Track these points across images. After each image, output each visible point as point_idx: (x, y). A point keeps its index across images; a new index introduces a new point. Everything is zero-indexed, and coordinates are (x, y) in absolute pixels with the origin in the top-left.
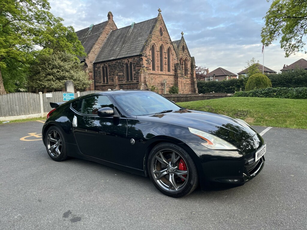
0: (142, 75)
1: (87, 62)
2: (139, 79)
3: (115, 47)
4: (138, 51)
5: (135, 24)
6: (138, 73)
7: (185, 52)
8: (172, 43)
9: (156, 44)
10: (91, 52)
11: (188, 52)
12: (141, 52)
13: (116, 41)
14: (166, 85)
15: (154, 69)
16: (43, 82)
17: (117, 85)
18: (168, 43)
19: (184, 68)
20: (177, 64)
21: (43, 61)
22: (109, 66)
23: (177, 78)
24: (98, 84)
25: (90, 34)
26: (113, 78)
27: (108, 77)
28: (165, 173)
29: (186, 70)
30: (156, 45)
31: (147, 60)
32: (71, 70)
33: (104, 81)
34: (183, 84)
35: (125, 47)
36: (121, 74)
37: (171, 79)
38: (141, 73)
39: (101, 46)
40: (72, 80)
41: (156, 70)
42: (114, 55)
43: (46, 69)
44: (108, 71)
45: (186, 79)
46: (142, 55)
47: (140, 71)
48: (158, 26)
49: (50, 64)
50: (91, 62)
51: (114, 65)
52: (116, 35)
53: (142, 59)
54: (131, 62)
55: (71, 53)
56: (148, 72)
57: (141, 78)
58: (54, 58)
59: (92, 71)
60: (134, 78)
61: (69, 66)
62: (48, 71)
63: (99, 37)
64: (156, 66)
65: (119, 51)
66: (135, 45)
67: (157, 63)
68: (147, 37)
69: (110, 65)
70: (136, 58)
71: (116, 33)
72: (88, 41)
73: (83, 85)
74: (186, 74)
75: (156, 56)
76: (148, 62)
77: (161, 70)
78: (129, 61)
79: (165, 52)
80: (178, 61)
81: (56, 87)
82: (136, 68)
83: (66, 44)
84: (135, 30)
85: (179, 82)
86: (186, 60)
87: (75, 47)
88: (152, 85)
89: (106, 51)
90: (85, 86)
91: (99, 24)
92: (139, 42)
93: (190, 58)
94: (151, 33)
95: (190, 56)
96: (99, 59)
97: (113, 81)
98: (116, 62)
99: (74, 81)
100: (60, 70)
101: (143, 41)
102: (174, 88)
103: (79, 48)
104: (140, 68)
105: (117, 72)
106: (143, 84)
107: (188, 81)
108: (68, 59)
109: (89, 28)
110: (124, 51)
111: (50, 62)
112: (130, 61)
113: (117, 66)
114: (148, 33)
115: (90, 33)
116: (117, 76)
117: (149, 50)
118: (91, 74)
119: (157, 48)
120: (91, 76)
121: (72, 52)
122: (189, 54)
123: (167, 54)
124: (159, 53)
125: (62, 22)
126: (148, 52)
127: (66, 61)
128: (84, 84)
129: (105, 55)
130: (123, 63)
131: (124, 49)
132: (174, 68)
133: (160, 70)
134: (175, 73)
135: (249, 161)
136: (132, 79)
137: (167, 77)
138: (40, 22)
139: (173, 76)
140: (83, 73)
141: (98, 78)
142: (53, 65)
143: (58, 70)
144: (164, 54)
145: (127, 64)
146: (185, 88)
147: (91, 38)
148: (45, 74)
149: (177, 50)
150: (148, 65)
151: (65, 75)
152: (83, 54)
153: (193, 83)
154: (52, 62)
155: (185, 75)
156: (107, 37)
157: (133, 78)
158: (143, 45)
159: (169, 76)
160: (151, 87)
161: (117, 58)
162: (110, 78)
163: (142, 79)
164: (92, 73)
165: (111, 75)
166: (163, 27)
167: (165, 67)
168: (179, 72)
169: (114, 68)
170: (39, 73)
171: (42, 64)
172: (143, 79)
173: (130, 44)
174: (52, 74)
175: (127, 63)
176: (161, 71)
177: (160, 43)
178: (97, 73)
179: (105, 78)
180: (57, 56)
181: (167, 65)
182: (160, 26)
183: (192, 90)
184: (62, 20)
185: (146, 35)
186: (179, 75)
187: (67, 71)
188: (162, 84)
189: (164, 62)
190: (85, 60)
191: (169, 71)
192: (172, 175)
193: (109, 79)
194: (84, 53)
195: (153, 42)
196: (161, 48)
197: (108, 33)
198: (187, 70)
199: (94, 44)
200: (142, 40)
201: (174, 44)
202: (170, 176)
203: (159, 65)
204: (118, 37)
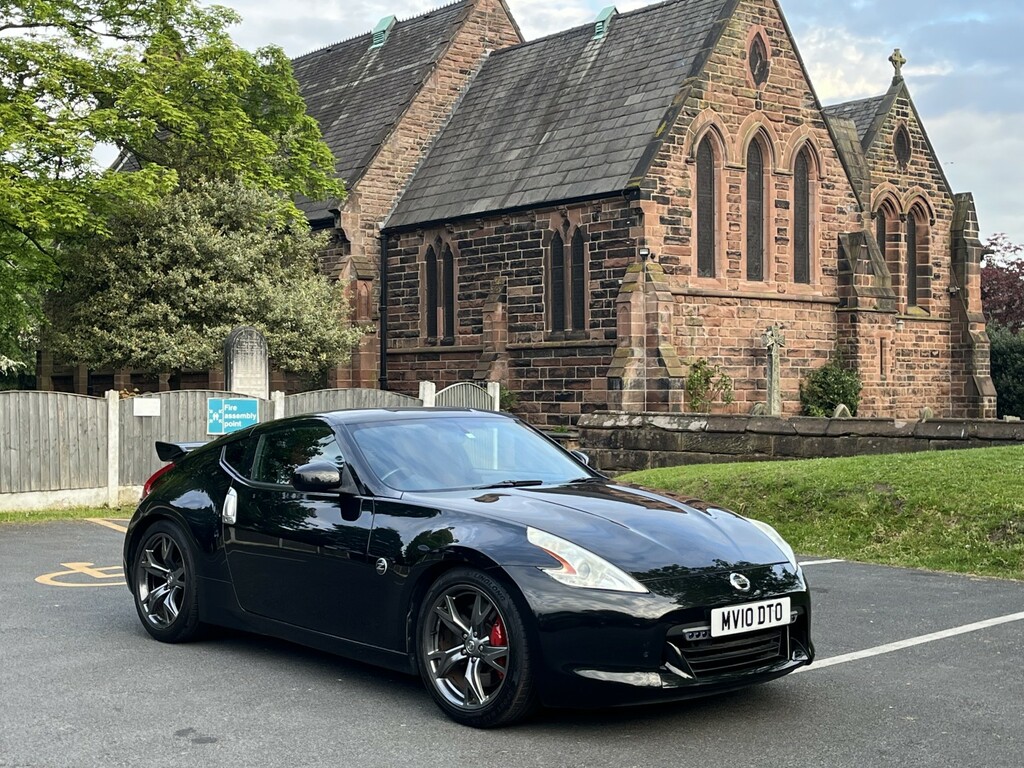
0: (638, 302)
1: (349, 223)
2: (620, 323)
3: (502, 146)
4: (620, 168)
5: (617, 16)
6: (612, 289)
7: (912, 168)
8: (823, 117)
9: (724, 128)
10: (372, 172)
11: (935, 164)
12: (634, 174)
13: (507, 112)
14: (783, 361)
15: (706, 266)
16: (119, 334)
17: (499, 349)
18: (797, 122)
19: (903, 257)
20: (857, 238)
21: (127, 225)
22: (461, 245)
23: (854, 320)
24: (399, 346)
25: (372, 71)
26: (480, 313)
27: (457, 310)
28: (458, 657)
29: (919, 272)
30: (727, 136)
31: (666, 216)
32: (260, 271)
33: (432, 331)
34: (888, 357)
35: (551, 147)
36: (527, 291)
37: (816, 323)
38: (627, 289)
39: (428, 137)
40: (263, 326)
41: (722, 274)
42: (494, 190)
43: (138, 268)
44: (456, 275)
45: (915, 326)
46: (637, 189)
47: (628, 277)
48: (738, 28)
49: (158, 242)
50: (371, 227)
51: (491, 241)
52: (511, 74)
53: (640, 213)
54: (578, 230)
55: (265, 183)
56: (674, 284)
57: (628, 318)
58: (179, 210)
59: (372, 273)
60: (594, 315)
61: (252, 252)
62: (146, 277)
63: (419, 86)
64: (722, 247)
65: (519, 164)
66: (611, 135)
67: (731, 235)
68: (673, 90)
69: (469, 244)
70: (606, 209)
71: (511, 66)
72: (359, 109)
73: (315, 352)
74: (918, 292)
75: (725, 191)
76: (676, 231)
77: (755, 272)
78: (567, 224)
79: (780, 169)
80: (859, 218)
81: (179, 361)
82: (608, 262)
83: (241, 137)
84: (616, 53)
85: (863, 344)
86: (918, 211)
87: (290, 153)
88: (693, 359)
89: (454, 167)
90: (324, 356)
91: (426, 17)
92: (632, 119)
93: (949, 202)
94: (696, 67)
95: (944, 187)
96: (413, 206)
97: (480, 331)
98: (500, 225)
99: (272, 331)
100: (207, 276)
101: (650, 115)
102: (832, 379)
103: (306, 159)
104: (625, 260)
105: (498, 281)
106: (639, 352)
107: (931, 339)
108: (249, 218)
109: (369, 38)
110: (547, 169)
111: (162, 233)
112: (573, 224)
113: (504, 248)
114: (684, 66)
115: (376, 64)
116: (503, 300)
117: (682, 163)
118: (363, 289)
119: (733, 152)
120: (363, 301)
121: (269, 177)
122: (940, 178)
123: (791, 183)
124: (743, 177)
125: (229, 29)
126: (678, 175)
127: (235, 226)
128: (323, 346)
129: (448, 187)
130: (538, 235)
131: (547, 158)
132: (833, 262)
133: (744, 274)
134: (843, 292)
135: (685, 631)
136: (579, 324)
137: (790, 311)
138: (125, 31)
139: (829, 307)
140: (319, 285)
141: (401, 310)
142: (174, 249)
143: (197, 273)
144: (773, 181)
145: (557, 241)
146: (911, 378)
147: (378, 91)
148: (131, 294)
149: (861, 158)
150: (675, 245)
151: (230, 299)
152: (327, 185)
153: (961, 350)
154: (170, 230)
155: (912, 302)
156: (464, 87)
157: (588, 319)
158: (646, 139)
159: (800, 308)
160: (685, 371)
161: (509, 204)
162: (466, 313)
163: (637, 326)
164: (370, 284)
165: (469, 297)
166: (769, 33)
167: (780, 255)
168: (865, 282)
169: (487, 259)
170: (105, 286)
171: (122, 244)
172: (643, 323)
173: (579, 131)
174: (166, 293)
175: (558, 233)
176: (750, 277)
177: (750, 124)
178: (399, 286)
179: (441, 311)
180: (194, 203)
181: (790, 246)
182: (755, 29)
183: (958, 391)
184: (230, 18)
185: (673, 80)
186: (867, 303)
187: (241, 280)
188: (758, 355)
189: (774, 229)
190: (337, 213)
191: (802, 274)
192: (473, 662)
193: (457, 321)
194: (332, 183)
195: (706, 117)
196: (758, 148)
197: (466, 67)
198: (927, 271)
199: (392, 126)
200: (650, 105)
201: (842, 123)
202: (470, 664)
203: (743, 248)
204: (519, 90)
